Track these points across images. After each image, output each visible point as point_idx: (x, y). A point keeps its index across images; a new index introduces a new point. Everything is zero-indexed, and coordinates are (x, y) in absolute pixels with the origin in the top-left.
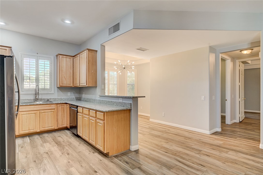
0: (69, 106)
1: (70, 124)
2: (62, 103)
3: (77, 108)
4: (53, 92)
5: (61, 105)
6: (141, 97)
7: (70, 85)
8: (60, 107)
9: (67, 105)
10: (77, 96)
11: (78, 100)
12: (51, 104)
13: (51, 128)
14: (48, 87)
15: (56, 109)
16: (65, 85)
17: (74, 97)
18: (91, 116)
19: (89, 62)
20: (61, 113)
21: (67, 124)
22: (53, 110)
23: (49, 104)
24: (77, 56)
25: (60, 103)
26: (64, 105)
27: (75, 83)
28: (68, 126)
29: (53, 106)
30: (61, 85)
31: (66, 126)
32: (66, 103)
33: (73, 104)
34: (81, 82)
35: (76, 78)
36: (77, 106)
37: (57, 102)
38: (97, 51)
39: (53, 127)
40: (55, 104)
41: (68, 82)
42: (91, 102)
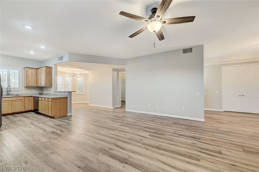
0: (33, 98)
1: (34, 108)
2: (28, 96)
3: (38, 98)
4: (21, 90)
5: (27, 97)
6: (73, 92)
7: (34, 86)
8: (27, 99)
9: (32, 97)
10: (40, 92)
11: (40, 94)
12: (20, 97)
13: (20, 111)
14: (17, 86)
15: (24, 100)
16: (31, 86)
17: (37, 93)
18: (43, 101)
19: (46, 73)
20: (27, 102)
21: (32, 108)
22: (21, 100)
23: (18, 97)
24: (39, 69)
25: (26, 96)
26: (30, 97)
27: (37, 84)
28: (32, 109)
29: (22, 98)
30: (27, 85)
31: (31, 109)
32: (31, 96)
33: (36, 96)
34: (41, 84)
35: (38, 82)
36: (38, 97)
37: (24, 96)
38: (52, 67)
39: (21, 110)
40: (23, 97)
41: (33, 84)
42: (49, 95)
